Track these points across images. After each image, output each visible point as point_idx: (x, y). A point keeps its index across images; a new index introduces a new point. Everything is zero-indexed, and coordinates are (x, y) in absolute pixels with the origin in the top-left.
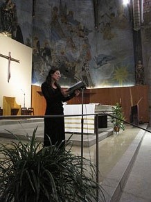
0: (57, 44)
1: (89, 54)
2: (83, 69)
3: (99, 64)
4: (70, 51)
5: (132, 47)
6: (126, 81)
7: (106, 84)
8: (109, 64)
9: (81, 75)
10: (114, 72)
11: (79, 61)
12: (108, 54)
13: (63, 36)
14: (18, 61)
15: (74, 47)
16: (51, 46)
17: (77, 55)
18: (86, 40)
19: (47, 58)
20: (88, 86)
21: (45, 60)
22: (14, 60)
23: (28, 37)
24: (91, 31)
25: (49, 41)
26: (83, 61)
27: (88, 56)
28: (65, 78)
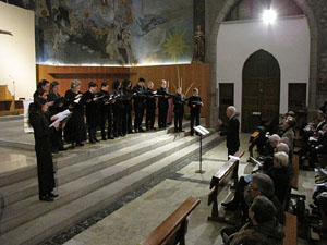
1: (129, 14)
2: (119, 38)
3: (146, 29)
4: (99, 10)
6: (181, 56)
7: (154, 59)
8: (158, 29)
9: (116, 46)
10: (166, 42)
11: (113, 26)
12: (159, 14)
15: (105, 4)
16: (68, 5)
17: (111, 17)
19: (63, 23)
20: (127, 63)
21: (59, 26)
27: (129, 19)
28: (91, 52)
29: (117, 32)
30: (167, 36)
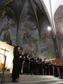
0: (25, 46)
1: (37, 49)
2: (35, 55)
3: (42, 52)
4: (30, 48)
5: (53, 44)
6: (52, 58)
8: (45, 52)
10: (48, 55)
11: (33, 52)
12: (45, 48)
13: (27, 43)
14: (8, 51)
15: (31, 46)
17: (33, 49)
18: (36, 44)
19: (21, 51)
22: (7, 51)
23: (14, 44)
24: (38, 40)
25: (22, 45)
26: (35, 51)
27: (37, 50)
29: (35, 53)
30: (48, 53)
